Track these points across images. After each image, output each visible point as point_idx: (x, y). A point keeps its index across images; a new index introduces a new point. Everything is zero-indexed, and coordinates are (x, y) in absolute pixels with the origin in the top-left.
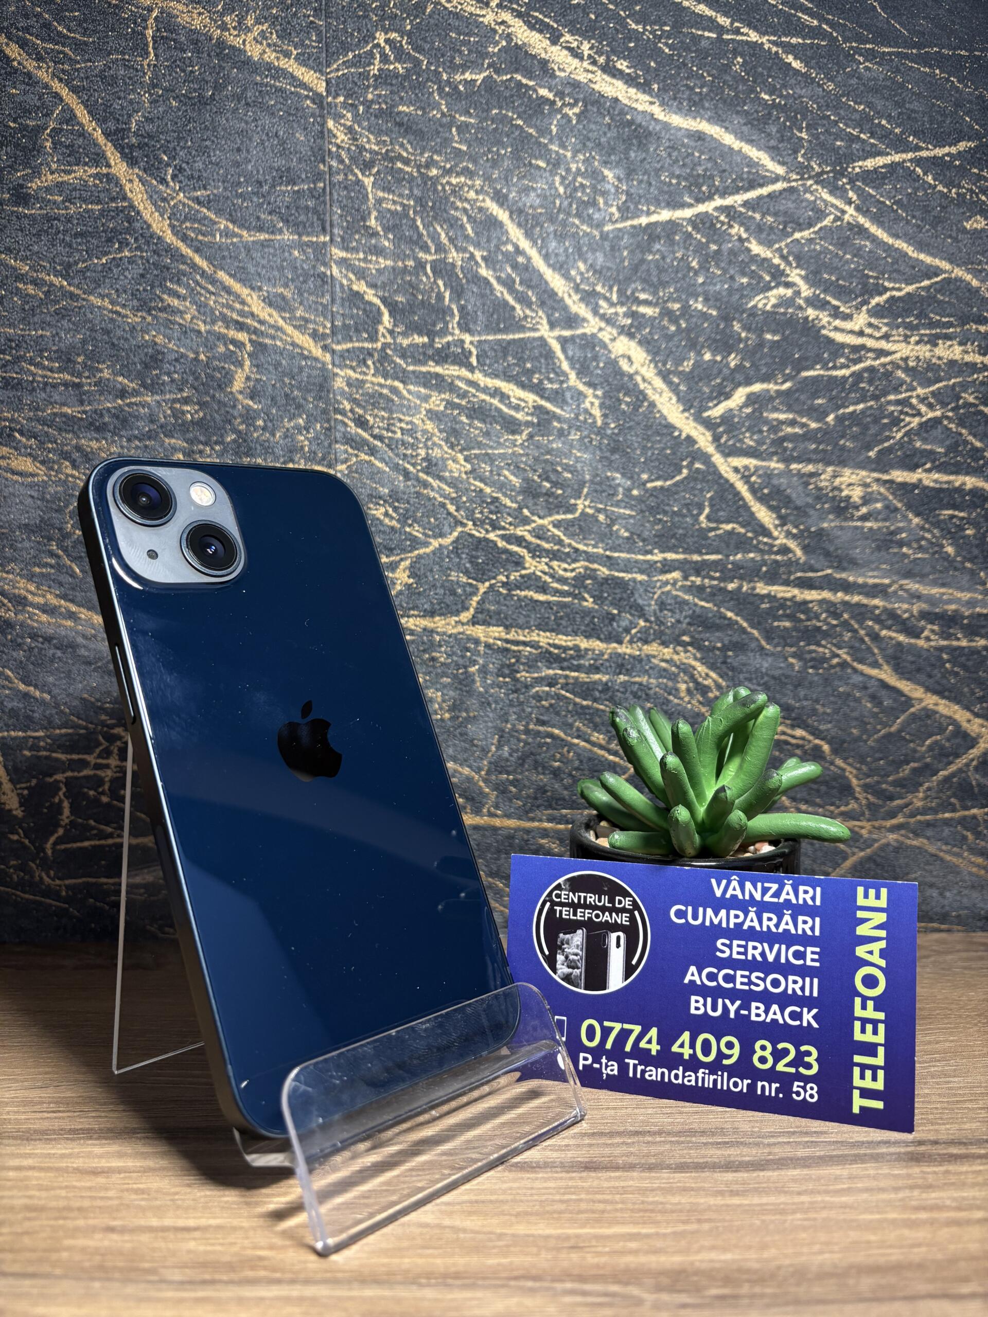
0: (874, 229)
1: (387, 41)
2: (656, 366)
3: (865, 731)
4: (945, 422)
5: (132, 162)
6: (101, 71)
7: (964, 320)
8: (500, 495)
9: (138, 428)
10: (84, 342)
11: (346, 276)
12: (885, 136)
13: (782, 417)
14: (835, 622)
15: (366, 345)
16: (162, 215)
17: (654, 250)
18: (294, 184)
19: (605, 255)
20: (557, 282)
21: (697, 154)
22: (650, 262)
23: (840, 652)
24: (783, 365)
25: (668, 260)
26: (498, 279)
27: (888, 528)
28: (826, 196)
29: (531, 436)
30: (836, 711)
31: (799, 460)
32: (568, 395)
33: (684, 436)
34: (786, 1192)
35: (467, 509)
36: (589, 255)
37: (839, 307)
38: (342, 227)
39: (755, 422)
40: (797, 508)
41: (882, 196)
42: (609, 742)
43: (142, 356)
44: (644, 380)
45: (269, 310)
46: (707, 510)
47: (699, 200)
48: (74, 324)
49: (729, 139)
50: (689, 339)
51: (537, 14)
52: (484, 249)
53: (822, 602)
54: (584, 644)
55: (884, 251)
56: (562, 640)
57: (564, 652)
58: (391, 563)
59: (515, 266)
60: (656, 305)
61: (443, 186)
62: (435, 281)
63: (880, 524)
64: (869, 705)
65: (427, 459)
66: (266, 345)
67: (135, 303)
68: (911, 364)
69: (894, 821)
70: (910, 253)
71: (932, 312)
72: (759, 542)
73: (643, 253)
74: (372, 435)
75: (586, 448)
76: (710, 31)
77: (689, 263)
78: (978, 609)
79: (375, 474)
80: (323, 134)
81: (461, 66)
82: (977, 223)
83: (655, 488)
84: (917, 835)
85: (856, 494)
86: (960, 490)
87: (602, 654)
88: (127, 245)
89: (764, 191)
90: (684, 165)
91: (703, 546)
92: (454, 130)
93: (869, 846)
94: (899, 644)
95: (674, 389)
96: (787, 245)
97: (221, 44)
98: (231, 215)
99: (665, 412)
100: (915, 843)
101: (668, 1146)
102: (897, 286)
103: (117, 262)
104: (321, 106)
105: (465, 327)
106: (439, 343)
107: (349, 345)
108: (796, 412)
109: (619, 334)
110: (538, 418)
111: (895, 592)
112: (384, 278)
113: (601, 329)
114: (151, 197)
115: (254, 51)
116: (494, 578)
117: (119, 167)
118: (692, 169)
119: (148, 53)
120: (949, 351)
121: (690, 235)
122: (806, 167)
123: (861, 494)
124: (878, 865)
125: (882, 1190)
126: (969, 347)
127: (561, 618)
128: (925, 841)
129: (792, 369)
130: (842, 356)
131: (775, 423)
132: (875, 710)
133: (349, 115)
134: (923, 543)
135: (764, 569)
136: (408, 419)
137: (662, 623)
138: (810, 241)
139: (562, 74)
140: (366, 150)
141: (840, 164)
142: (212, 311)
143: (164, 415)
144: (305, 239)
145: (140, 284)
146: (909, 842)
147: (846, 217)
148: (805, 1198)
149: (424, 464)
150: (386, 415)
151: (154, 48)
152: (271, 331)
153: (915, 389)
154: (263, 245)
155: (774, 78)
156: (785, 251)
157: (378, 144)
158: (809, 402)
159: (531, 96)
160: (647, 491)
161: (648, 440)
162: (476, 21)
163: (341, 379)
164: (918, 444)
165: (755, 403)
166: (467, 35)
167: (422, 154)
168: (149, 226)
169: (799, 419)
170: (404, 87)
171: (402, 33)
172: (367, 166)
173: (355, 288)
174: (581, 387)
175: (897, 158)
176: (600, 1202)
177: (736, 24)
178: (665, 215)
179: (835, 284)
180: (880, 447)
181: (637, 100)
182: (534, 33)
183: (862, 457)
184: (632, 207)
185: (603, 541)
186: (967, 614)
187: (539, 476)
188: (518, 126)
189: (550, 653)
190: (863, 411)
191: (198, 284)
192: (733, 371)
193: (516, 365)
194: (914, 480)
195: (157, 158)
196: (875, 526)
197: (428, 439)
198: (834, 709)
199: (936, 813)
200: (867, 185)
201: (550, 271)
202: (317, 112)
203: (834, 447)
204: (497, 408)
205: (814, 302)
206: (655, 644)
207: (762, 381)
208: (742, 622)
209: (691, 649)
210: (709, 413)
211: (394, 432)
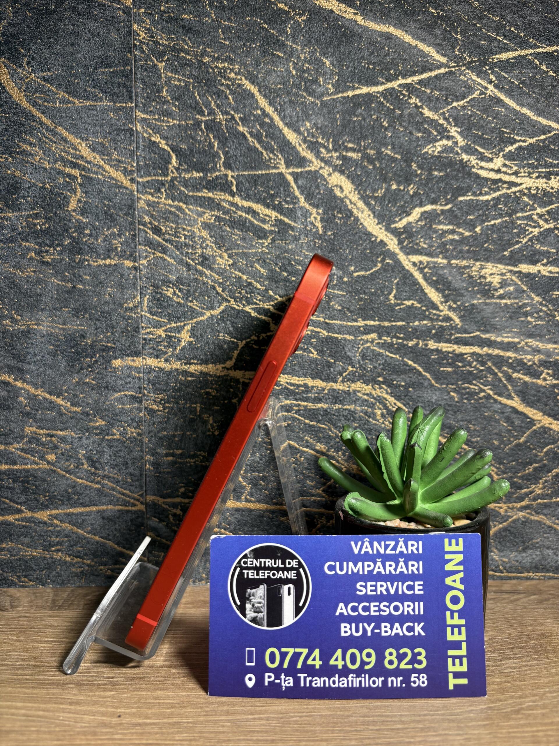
0: (507, 101)
2: (359, 193)
3: (502, 442)
4: (556, 232)
8: (253, 281)
9: (3, 235)
11: (146, 131)
12: (513, 37)
13: (445, 228)
14: (482, 368)
15: (160, 178)
16: (20, 89)
17: (358, 114)
18: (111, 67)
19: (324, 117)
20: (291, 136)
21: (387, 48)
22: (355, 121)
23: (485, 388)
24: (447, 193)
25: (367, 121)
26: (251, 133)
27: (517, 303)
28: (474, 78)
29: (273, 240)
30: (484, 429)
31: (456, 258)
32: (299, 213)
33: (378, 240)
35: (231, 290)
36: (314, 116)
37: (483, 153)
38: (143, 97)
39: (427, 231)
40: (456, 290)
41: (512, 78)
42: (328, 450)
43: (6, 184)
44: (351, 202)
45: (93, 154)
46: (394, 291)
47: (389, 80)
49: (408, 38)
50: (382, 174)
52: (241, 112)
53: (473, 354)
54: (310, 382)
55: (514, 115)
56: (295, 380)
57: (297, 388)
58: (178, 327)
59: (262, 125)
60: (358, 153)
61: (213, 69)
62: (208, 135)
63: (512, 301)
64: (505, 424)
65: (202, 256)
66: (91, 178)
67: (1, 148)
68: (533, 192)
69: (523, 504)
70: (532, 117)
71: (546, 156)
72: (430, 313)
73: (350, 115)
74: (164, 240)
75: (312, 248)
77: (381, 123)
79: (166, 266)
80: (130, 33)
83: (358, 276)
84: (538, 513)
85: (496, 280)
87: (324, 389)
89: (433, 74)
90: (378, 56)
91: (392, 316)
92: (220, 31)
93: (505, 521)
94: (525, 383)
95: (372, 208)
96: (448, 111)
98: (67, 88)
99: (366, 224)
100: (537, 518)
102: (523, 139)
104: (129, 16)
105: (228, 166)
106: (210, 176)
107: (149, 178)
108: (455, 225)
109: (334, 171)
110: (278, 228)
111: (522, 348)
112: (174, 132)
113: (321, 168)
114: (13, 77)
116: (249, 338)
118: (383, 59)
120: (558, 183)
121: (382, 103)
122: (461, 58)
123: (500, 281)
124: (511, 533)
127: (295, 365)
128: (544, 517)
129: (452, 197)
130: (486, 186)
131: (440, 232)
132: (509, 428)
133: (148, 21)
134: (541, 314)
135: (434, 331)
136: (189, 228)
137: (364, 369)
138: (464, 107)
140: (160, 44)
141: (484, 56)
142: (54, 154)
143: (22, 226)
144: (118, 105)
145: (5, 136)
146: (532, 517)
147: (489, 92)
149: (200, 260)
150: (174, 226)
152: (95, 169)
153: (535, 209)
154: (89, 109)
156: (447, 115)
157: (168, 40)
158: (464, 218)
159: (273, 8)
160: (353, 278)
161: (354, 244)
163: (143, 201)
164: (538, 246)
165: (426, 218)
167: (198, 47)
168: (11, 97)
169: (457, 230)
170: (185, 2)
172: (160, 56)
173: (153, 139)
174: (308, 207)
175: (523, 52)
178: (365, 90)
179: (481, 137)
180: (512, 249)
181: (345, 12)
183: (500, 255)
184: (342, 84)
185: (323, 313)
187: (280, 268)
188: (263, 28)
189: (287, 389)
190: (500, 224)
191: (44, 135)
192: (412, 197)
193: (263, 191)
194: (536, 271)
195: (17, 51)
196: (509, 302)
197: (203, 242)
198: (481, 427)
199: (551, 498)
200: (502, 71)
201: (286, 128)
202: (126, 18)
203: (481, 249)
204: (250, 221)
205: (467, 150)
206: (359, 383)
207: (432, 203)
208: (419, 368)
209: (384, 386)
210: (396, 225)
211: (178, 237)
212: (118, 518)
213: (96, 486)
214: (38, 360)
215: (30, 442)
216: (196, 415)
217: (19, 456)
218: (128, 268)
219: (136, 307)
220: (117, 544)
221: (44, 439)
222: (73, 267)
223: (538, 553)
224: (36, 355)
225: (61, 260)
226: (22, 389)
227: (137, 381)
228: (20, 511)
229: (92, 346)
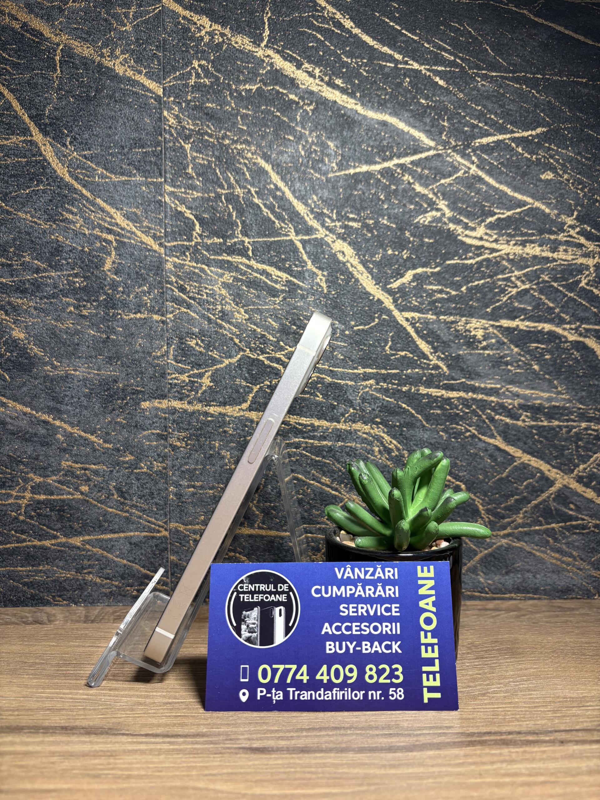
0: (488, 179)
1: (200, 66)
2: (359, 258)
3: (486, 476)
4: (532, 292)
5: (45, 133)
6: (28, 80)
7: (541, 232)
8: (266, 333)
9: (46, 292)
10: (14, 239)
11: (173, 202)
12: (493, 124)
13: (435, 288)
14: (467, 411)
15: (185, 243)
16: (63, 165)
17: (358, 188)
18: (143, 148)
19: (329, 191)
20: (300, 207)
21: (383, 134)
22: (356, 195)
23: (471, 429)
24: (435, 257)
25: (367, 195)
26: (265, 205)
27: (499, 354)
28: (459, 158)
29: (285, 299)
30: (469, 464)
31: (444, 314)
32: (307, 275)
33: (376, 299)
34: (424, 766)
35: (246, 341)
36: (320, 191)
37: (468, 224)
38: (172, 173)
39: (418, 290)
40: (444, 342)
41: (492, 159)
42: (332, 483)
43: (50, 248)
44: (352, 266)
45: (127, 222)
46: (390, 343)
47: (384, 160)
48: (8, 229)
49: (402, 126)
50: (379, 241)
51: (288, 51)
52: (256, 187)
53: (459, 398)
54: (317, 423)
55: (494, 191)
56: (304, 420)
57: (305, 428)
58: (200, 373)
59: (275, 197)
60: (359, 221)
61: (232, 150)
62: (227, 206)
63: (494, 352)
64: (489, 461)
66: (125, 242)
67: (46, 217)
68: (511, 257)
69: (505, 532)
70: (509, 193)
71: (522, 227)
72: (421, 362)
73: (351, 190)
74: (188, 297)
75: (318, 306)
76: (390, 62)
77: (379, 197)
78: (553, 403)
79: (191, 320)
80: (161, 119)
81: (244, 81)
82: (549, 176)
83: (359, 329)
84: (519, 540)
85: (480, 334)
86: (541, 332)
87: (328, 429)
88: (42, 182)
89: (423, 155)
90: (375, 140)
91: (388, 365)
92: (239, 117)
93: (490, 547)
94: (507, 424)
95: (370, 272)
96: (437, 187)
97: (100, 65)
98: (105, 165)
99: (365, 285)
100: (518, 545)
101: (354, 737)
102: (502, 211)
103: (36, 192)
104: (160, 103)
105: (245, 233)
106: (229, 243)
107: (175, 243)
108: (443, 285)
109: (337, 238)
110: (288, 288)
111: (504, 393)
112: (196, 204)
113: (326, 235)
114: (57, 154)
115: (120, 70)
116: (263, 383)
117: (38, 137)
118: (380, 142)
119: (56, 70)
120: (533, 250)
121: (379, 180)
122: (447, 142)
123: (483, 334)
124: (495, 558)
125: (483, 763)
126: (544, 248)
127: (303, 407)
128: (524, 544)
129: (441, 259)
130: (470, 252)
131: (430, 292)
132: (493, 464)
133: (177, 108)
134: (520, 363)
135: (424, 378)
136: (210, 287)
137: (364, 411)
138: (450, 185)
139: (303, 87)
140: (186, 129)
141: (468, 140)
142: (93, 222)
143: (63, 284)
144: (149, 180)
145: (49, 206)
146: (514, 544)
147: (471, 172)
148: (435, 769)
149: (220, 315)
150: (197, 285)
151: (60, 67)
152: (129, 235)
153: (513, 272)
154: (124, 184)
155: (428, 90)
156: (436, 190)
157: (193, 125)
158: (451, 279)
159: (284, 99)
160: (354, 331)
161: (355, 302)
162: (252, 55)
163: (170, 263)
164: (516, 304)
165: (418, 279)
166: (247, 63)
167: (220, 131)
168: (55, 171)
169: (445, 289)
170: (209, 93)
171: (208, 62)
172: (187, 138)
173: (179, 209)
174: (315, 270)
175: (501, 137)
176: (309, 773)
177: (406, 59)
178: (365, 168)
179: (465, 210)
180: (494, 306)
181: (347, 102)
182: (287, 62)
183: (483, 312)
184: (345, 163)
185: (328, 361)
186: (547, 406)
187: (290, 322)
188: (277, 116)
189: (296, 428)
190: (483, 285)
191: (84, 206)
192: (405, 261)
193: (276, 256)
194: (514, 326)
195: (61, 131)
196: (491, 353)
197: (222, 300)
198: (468, 463)
199: (530, 526)
200: (483, 153)
201: (296, 200)
202: (158, 106)
203: (466, 306)
204: (264, 282)
205: (453, 220)
206: (359, 423)
207: (423, 267)
208: (411, 410)
209: (380, 426)
210: (391, 286)
211: (202, 295)
212: (144, 543)
213: (125, 514)
214: (74, 402)
215: (66, 475)
216: (214, 451)
217: (56, 487)
218: (157, 322)
219: (163, 356)
220: (143, 567)
221: (79, 473)
222: (107, 320)
223: (520, 576)
224: (72, 397)
225: (97, 314)
226: (60, 427)
227: (163, 421)
228: (55, 537)
229: (123, 390)
